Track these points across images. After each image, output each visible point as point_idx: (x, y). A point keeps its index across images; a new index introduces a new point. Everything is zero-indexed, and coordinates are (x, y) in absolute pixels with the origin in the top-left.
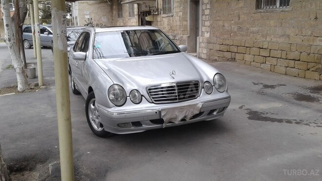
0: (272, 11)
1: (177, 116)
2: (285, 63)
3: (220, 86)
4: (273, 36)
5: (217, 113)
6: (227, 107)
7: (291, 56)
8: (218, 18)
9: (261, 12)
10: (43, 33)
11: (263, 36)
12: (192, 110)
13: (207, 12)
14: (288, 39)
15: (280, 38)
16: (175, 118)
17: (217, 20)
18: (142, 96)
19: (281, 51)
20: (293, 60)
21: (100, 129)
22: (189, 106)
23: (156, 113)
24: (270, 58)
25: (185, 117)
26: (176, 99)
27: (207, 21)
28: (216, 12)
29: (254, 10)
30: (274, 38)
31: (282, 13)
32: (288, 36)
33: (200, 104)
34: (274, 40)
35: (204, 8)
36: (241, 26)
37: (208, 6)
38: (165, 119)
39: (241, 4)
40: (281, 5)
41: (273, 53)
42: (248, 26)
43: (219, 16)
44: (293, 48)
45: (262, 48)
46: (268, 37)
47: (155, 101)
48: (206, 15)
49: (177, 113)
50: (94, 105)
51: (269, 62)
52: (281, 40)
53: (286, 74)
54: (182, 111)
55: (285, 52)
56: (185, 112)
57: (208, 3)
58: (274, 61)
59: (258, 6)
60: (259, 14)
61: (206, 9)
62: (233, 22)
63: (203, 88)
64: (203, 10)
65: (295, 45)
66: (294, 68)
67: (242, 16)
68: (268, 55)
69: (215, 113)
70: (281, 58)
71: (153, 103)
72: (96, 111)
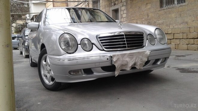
0: (173, 7)
1: (127, 62)
2: (187, 41)
3: (161, 39)
4: (174, 25)
5: (161, 63)
6: (168, 58)
7: (191, 36)
8: (133, 18)
9: (164, 9)
10: (14, 39)
11: (167, 25)
12: (141, 57)
13: (124, 16)
14: (186, 25)
15: (180, 25)
16: (126, 65)
17: (132, 20)
18: (93, 44)
19: (182, 34)
20: (192, 38)
21: (51, 83)
22: (139, 52)
23: (108, 59)
24: (174, 39)
25: (135, 64)
26: (125, 47)
27: (125, 21)
28: (131, 15)
29: (159, 9)
30: (175, 26)
31: (181, 7)
32: (187, 23)
33: (148, 51)
34: (176, 27)
35: (122, 13)
36: (150, 21)
37: (125, 12)
38: (116, 65)
39: (149, 6)
40: (178, 3)
41: (176, 36)
42: (155, 20)
43: (133, 17)
44: (192, 30)
45: (167, 34)
46: (171, 26)
47: (106, 48)
48: (124, 18)
49: (127, 59)
50: (45, 61)
51: (174, 42)
52: (182, 26)
53: (188, 49)
54: (132, 58)
55: (186, 34)
56: (134, 58)
57: (125, 10)
58: (178, 41)
59: (161, 6)
60: (163, 11)
61: (124, 14)
62: (143, 19)
63: (147, 39)
64: (122, 15)
65: (193, 28)
66: (194, 44)
67: (150, 15)
68: (173, 38)
69: (159, 63)
70: (183, 39)
71: (103, 50)
72: (48, 66)
